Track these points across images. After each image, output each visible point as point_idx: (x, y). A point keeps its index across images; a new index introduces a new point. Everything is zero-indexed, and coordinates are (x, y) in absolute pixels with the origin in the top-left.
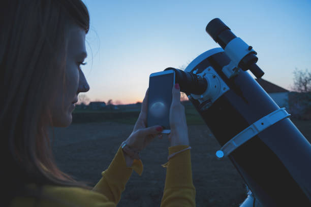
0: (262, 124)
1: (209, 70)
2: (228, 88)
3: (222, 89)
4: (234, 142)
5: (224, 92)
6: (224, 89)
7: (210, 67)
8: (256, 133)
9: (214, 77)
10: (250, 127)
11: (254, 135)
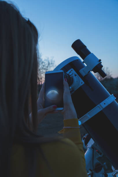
0: (105, 104)
1: (72, 70)
2: (83, 83)
3: (80, 83)
4: (88, 115)
5: (81, 85)
6: (82, 83)
7: (72, 69)
8: (102, 109)
9: (76, 75)
10: (97, 106)
11: (101, 110)
